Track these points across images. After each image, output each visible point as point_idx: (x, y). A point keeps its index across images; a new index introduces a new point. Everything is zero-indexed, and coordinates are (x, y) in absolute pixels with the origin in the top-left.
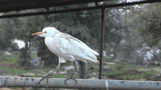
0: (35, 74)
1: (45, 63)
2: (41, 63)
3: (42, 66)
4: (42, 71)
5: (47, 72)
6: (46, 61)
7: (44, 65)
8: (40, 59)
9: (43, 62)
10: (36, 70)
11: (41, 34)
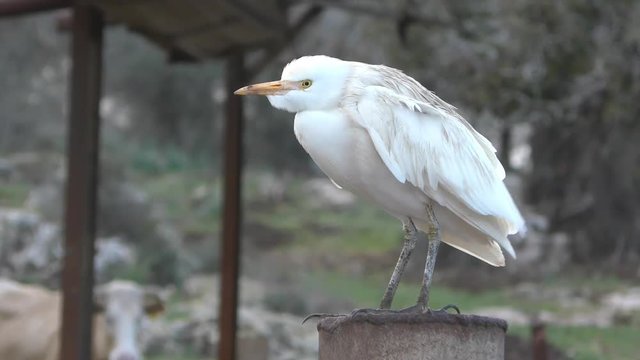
0: (526, 311)
1: (572, 248)
2: (547, 249)
3: (554, 265)
4: (562, 293)
5: (595, 300)
6: (581, 237)
7: (566, 257)
8: (542, 222)
9: (560, 239)
10: (526, 288)
11: (281, 89)
